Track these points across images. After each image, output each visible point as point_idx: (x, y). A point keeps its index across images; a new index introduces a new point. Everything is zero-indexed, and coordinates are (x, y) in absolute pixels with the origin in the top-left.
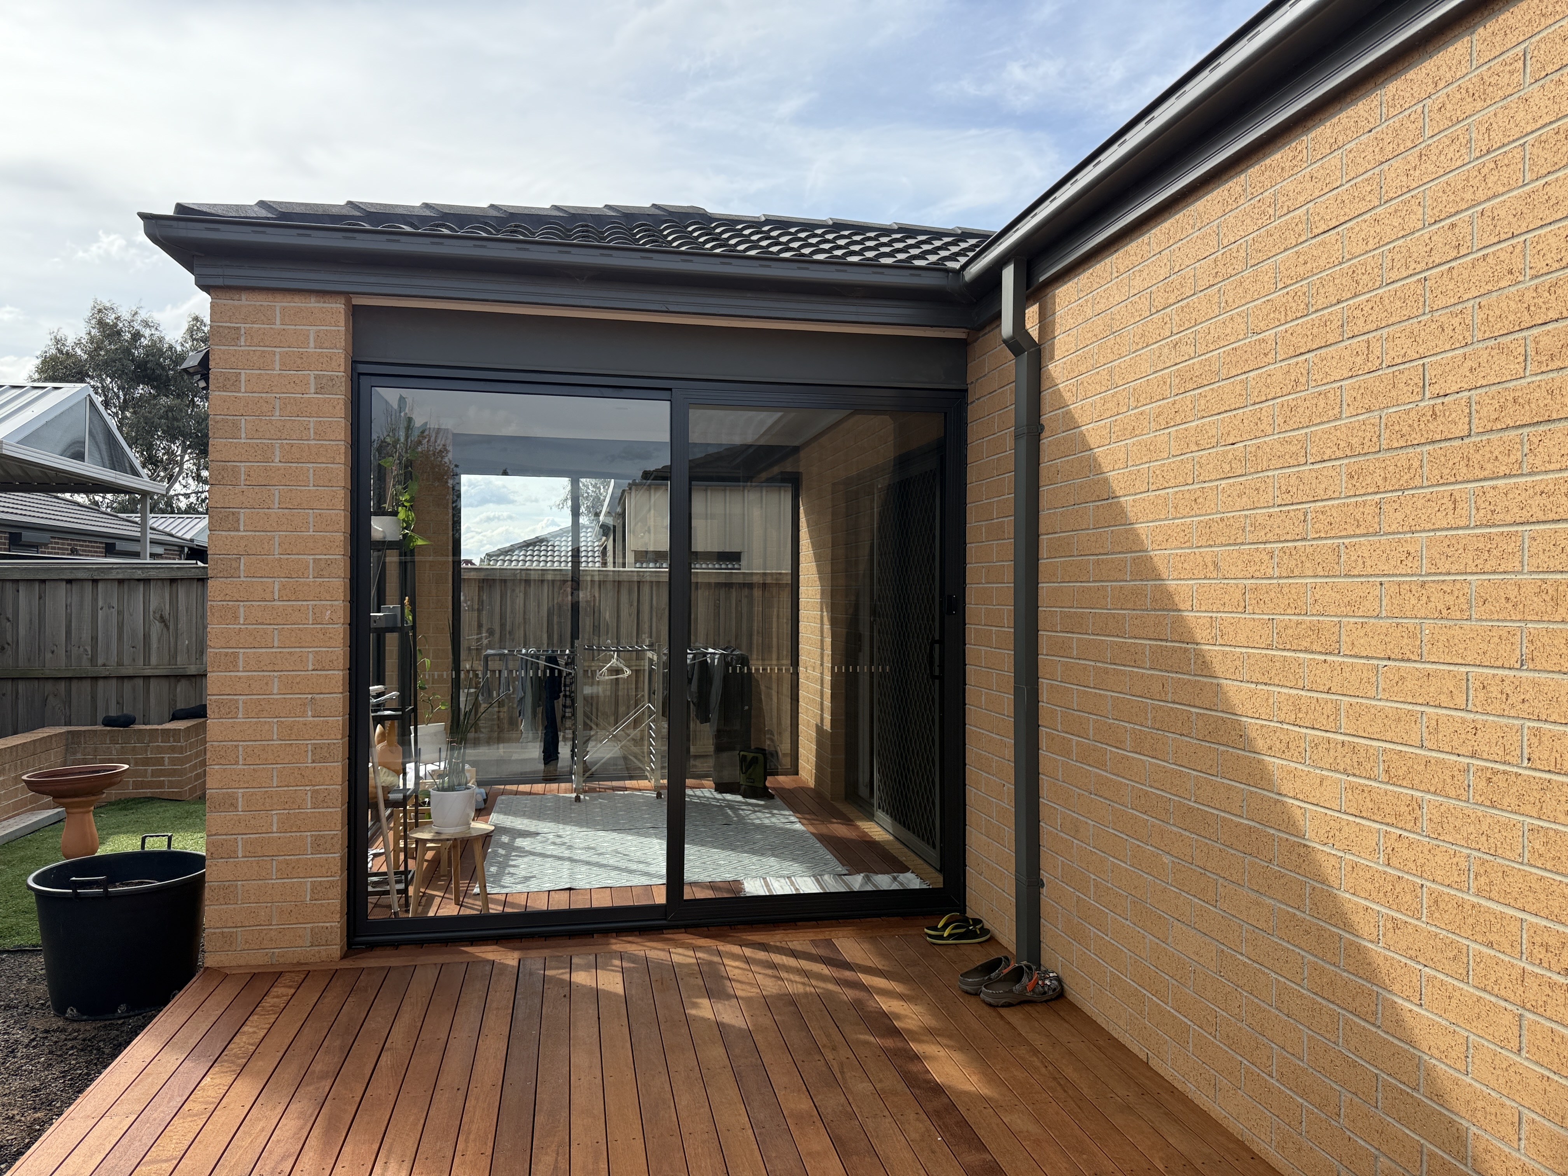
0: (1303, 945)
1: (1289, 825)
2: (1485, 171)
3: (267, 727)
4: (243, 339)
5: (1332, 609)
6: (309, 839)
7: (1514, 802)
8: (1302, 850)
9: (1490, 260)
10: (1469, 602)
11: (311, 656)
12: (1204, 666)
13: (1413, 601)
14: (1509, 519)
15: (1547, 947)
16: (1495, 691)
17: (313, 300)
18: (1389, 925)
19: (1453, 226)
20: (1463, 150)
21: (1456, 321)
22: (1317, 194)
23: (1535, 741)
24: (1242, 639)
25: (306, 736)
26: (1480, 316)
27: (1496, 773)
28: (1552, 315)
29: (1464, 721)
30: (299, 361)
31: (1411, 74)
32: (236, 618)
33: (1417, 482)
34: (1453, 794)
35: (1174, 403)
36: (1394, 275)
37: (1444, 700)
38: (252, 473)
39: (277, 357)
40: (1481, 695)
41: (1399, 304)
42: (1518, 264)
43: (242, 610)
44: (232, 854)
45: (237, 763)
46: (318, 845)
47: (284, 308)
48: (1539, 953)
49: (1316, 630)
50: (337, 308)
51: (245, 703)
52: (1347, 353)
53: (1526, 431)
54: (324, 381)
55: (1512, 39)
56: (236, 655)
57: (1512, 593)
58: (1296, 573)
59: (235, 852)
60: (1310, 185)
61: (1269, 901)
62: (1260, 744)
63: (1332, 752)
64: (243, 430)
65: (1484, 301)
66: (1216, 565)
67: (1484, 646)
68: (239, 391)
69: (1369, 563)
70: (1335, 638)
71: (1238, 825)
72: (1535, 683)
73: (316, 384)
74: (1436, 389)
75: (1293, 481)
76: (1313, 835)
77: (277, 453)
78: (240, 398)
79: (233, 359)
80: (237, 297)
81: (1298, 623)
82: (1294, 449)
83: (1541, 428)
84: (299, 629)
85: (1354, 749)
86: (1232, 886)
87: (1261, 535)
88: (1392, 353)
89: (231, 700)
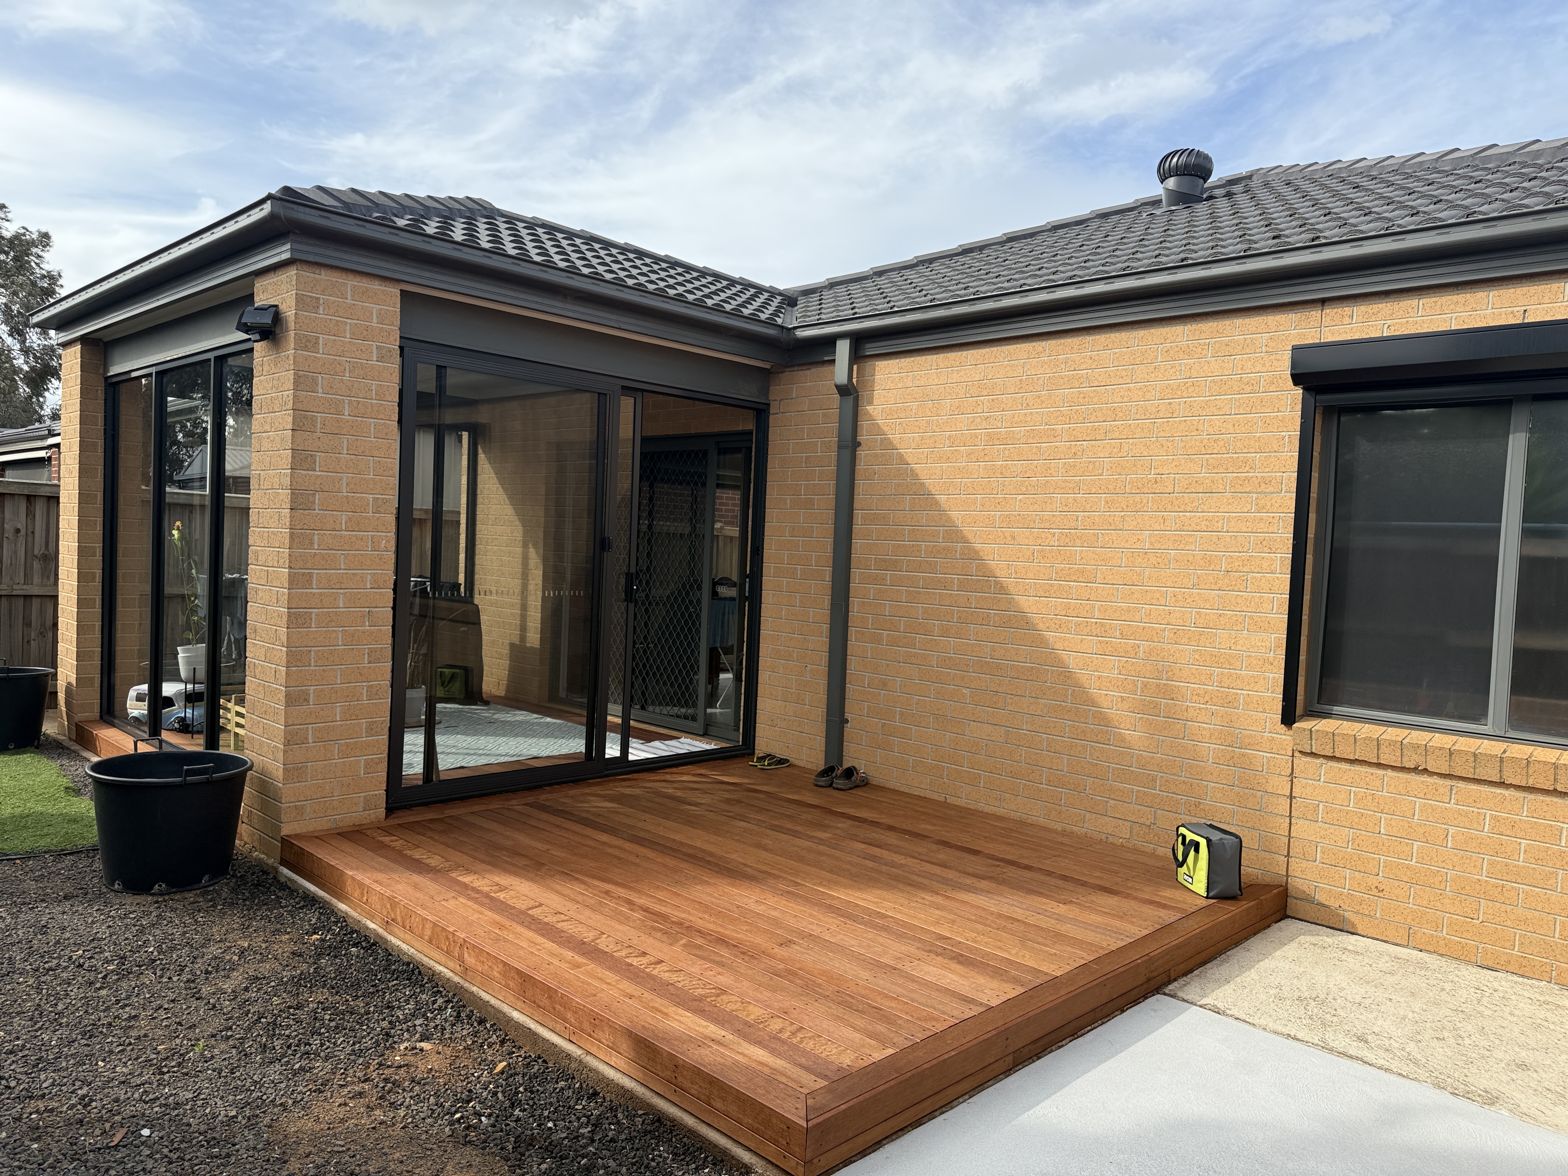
0: (1066, 717)
1: (1059, 663)
2: (1187, 385)
3: (334, 635)
4: (321, 309)
5: (1093, 562)
6: (364, 725)
7: (1187, 640)
8: (1067, 674)
9: (1188, 422)
10: (1169, 561)
11: (369, 577)
12: (1002, 589)
13: (1140, 560)
14: (1191, 529)
15: (1198, 695)
16: (1180, 597)
17: (376, 283)
18: (1119, 700)
19: (1170, 403)
20: (1178, 373)
21: (1170, 444)
22: (1094, 367)
23: (1198, 617)
24: (1030, 575)
25: (365, 642)
26: (1181, 445)
27: (1178, 630)
28: (1215, 451)
29: (1164, 610)
30: (365, 333)
31: (1153, 331)
32: (312, 544)
33: (1145, 509)
34: (1156, 640)
35: (984, 450)
36: (1138, 417)
37: (1154, 602)
38: (326, 423)
39: (348, 327)
40: (1173, 599)
41: (1140, 430)
42: (1201, 428)
43: (316, 537)
44: (305, 741)
45: (310, 665)
46: (371, 730)
47: (355, 286)
48: (1195, 698)
49: (1083, 572)
50: (394, 291)
51: (317, 615)
52: (1108, 446)
53: (1200, 495)
54: (384, 352)
55: (1203, 336)
56: (311, 575)
57: (1190, 559)
58: (1070, 544)
59: (307, 738)
60: (1090, 361)
61: (1043, 701)
62: (1041, 626)
63: (1089, 627)
64: (320, 386)
65: (1184, 438)
66: (1013, 538)
67: (1176, 579)
68: (318, 353)
69: (1115, 542)
70: (1094, 575)
71: (1022, 667)
72: (1199, 594)
73: (378, 353)
74: (1157, 471)
75: (1070, 500)
76: (1075, 666)
77: (347, 407)
78: (318, 358)
79: (314, 325)
80: (318, 271)
81: (1070, 568)
82: (1071, 485)
83: (1208, 495)
84: (361, 555)
85: (1102, 625)
86: (1017, 698)
87: (1047, 525)
88: (1134, 451)
89: (306, 613)
